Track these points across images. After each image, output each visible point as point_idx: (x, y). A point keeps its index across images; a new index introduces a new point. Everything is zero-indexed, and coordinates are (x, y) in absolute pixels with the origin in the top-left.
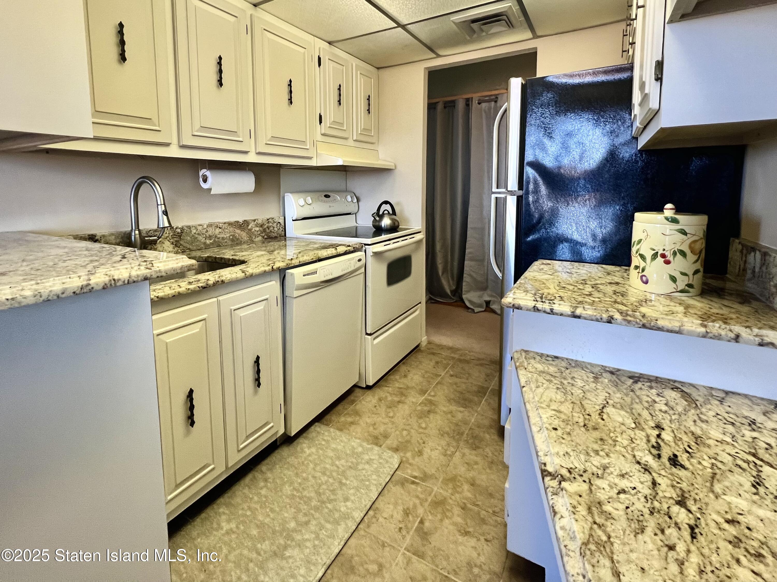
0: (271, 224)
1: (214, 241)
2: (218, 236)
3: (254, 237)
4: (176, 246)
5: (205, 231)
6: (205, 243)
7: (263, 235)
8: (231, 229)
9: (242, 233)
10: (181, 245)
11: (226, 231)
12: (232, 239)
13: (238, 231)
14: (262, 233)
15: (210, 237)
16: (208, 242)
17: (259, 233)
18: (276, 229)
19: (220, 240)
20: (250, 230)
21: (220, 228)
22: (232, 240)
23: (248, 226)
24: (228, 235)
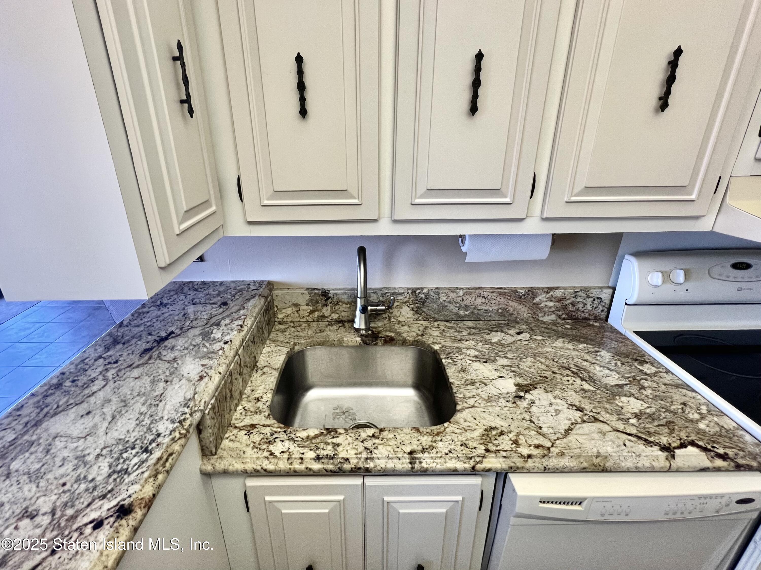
0: (579, 300)
1: (472, 313)
2: (480, 307)
3: (540, 315)
4: (417, 312)
5: (460, 299)
6: (457, 314)
7: (560, 313)
8: (503, 300)
9: (520, 307)
10: (423, 312)
11: (494, 302)
12: (501, 313)
13: (515, 304)
14: (559, 311)
15: (466, 307)
16: (462, 313)
17: (553, 309)
18: (589, 307)
19: (481, 313)
20: (537, 304)
21: (484, 297)
22: (502, 315)
23: (534, 298)
24: (495, 308)
